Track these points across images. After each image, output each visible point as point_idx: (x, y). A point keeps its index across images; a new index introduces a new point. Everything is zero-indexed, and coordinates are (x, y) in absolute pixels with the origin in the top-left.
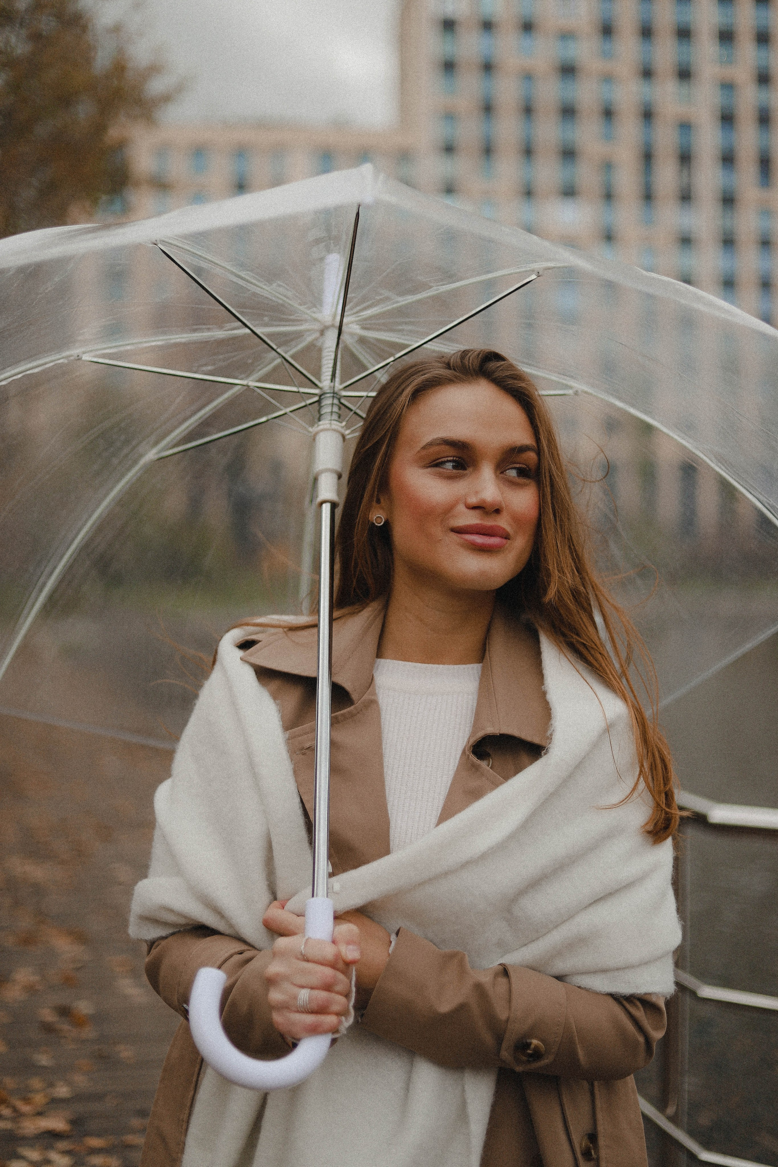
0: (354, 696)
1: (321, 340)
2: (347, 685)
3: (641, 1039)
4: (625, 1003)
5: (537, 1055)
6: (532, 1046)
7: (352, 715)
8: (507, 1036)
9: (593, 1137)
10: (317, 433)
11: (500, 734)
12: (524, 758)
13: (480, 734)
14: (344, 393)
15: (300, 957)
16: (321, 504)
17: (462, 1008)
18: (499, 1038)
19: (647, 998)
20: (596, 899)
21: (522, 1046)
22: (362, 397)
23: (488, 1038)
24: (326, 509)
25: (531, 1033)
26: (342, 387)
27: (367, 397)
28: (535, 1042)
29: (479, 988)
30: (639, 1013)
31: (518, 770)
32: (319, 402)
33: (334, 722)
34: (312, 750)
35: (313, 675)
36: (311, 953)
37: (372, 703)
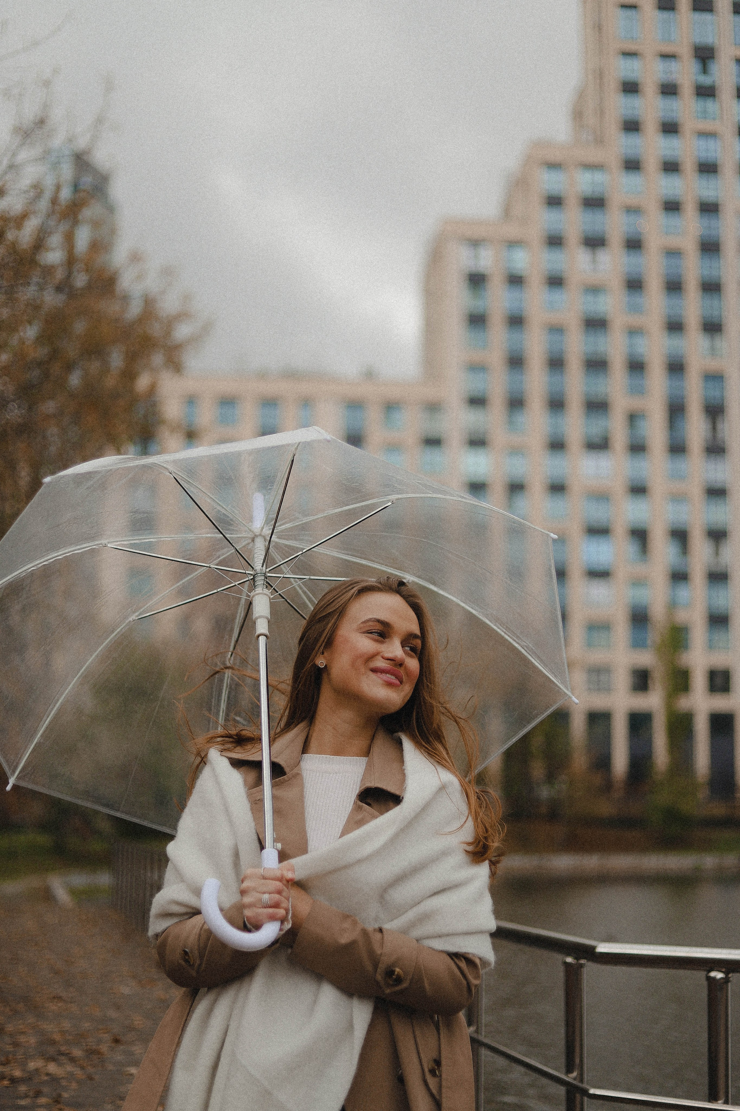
0: (287, 770)
1: (251, 545)
2: (282, 763)
3: (464, 982)
4: (454, 957)
5: (399, 980)
6: (396, 973)
7: (285, 781)
8: (380, 965)
9: (438, 1062)
10: (253, 597)
11: (375, 788)
12: (391, 804)
13: (363, 787)
14: (269, 575)
15: (261, 877)
16: (258, 636)
17: (353, 943)
18: (376, 966)
19: (467, 956)
20: (436, 891)
21: (390, 973)
22: (280, 577)
23: (369, 967)
24: (262, 640)
25: (395, 964)
26: (268, 570)
27: (283, 577)
28: (397, 970)
29: (365, 933)
30: (463, 965)
31: (387, 811)
32: (253, 579)
33: (274, 786)
34: (262, 801)
35: (259, 759)
36: (267, 875)
37: (298, 775)
